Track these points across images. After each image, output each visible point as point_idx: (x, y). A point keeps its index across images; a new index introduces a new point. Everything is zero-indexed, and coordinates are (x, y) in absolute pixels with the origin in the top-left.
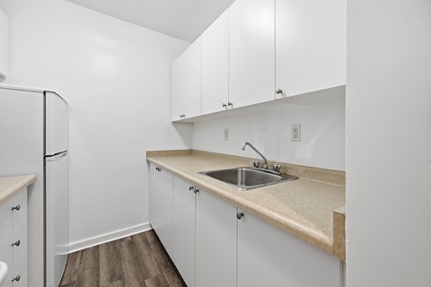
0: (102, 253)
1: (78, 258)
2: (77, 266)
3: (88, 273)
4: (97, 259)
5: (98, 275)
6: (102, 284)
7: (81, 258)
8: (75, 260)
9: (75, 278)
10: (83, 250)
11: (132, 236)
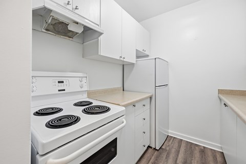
0: (183, 145)
1: (171, 141)
2: (170, 143)
3: (173, 150)
4: (180, 146)
5: (178, 155)
6: (178, 162)
7: (173, 141)
8: (170, 140)
9: (168, 149)
10: (174, 138)
11: (204, 147)
